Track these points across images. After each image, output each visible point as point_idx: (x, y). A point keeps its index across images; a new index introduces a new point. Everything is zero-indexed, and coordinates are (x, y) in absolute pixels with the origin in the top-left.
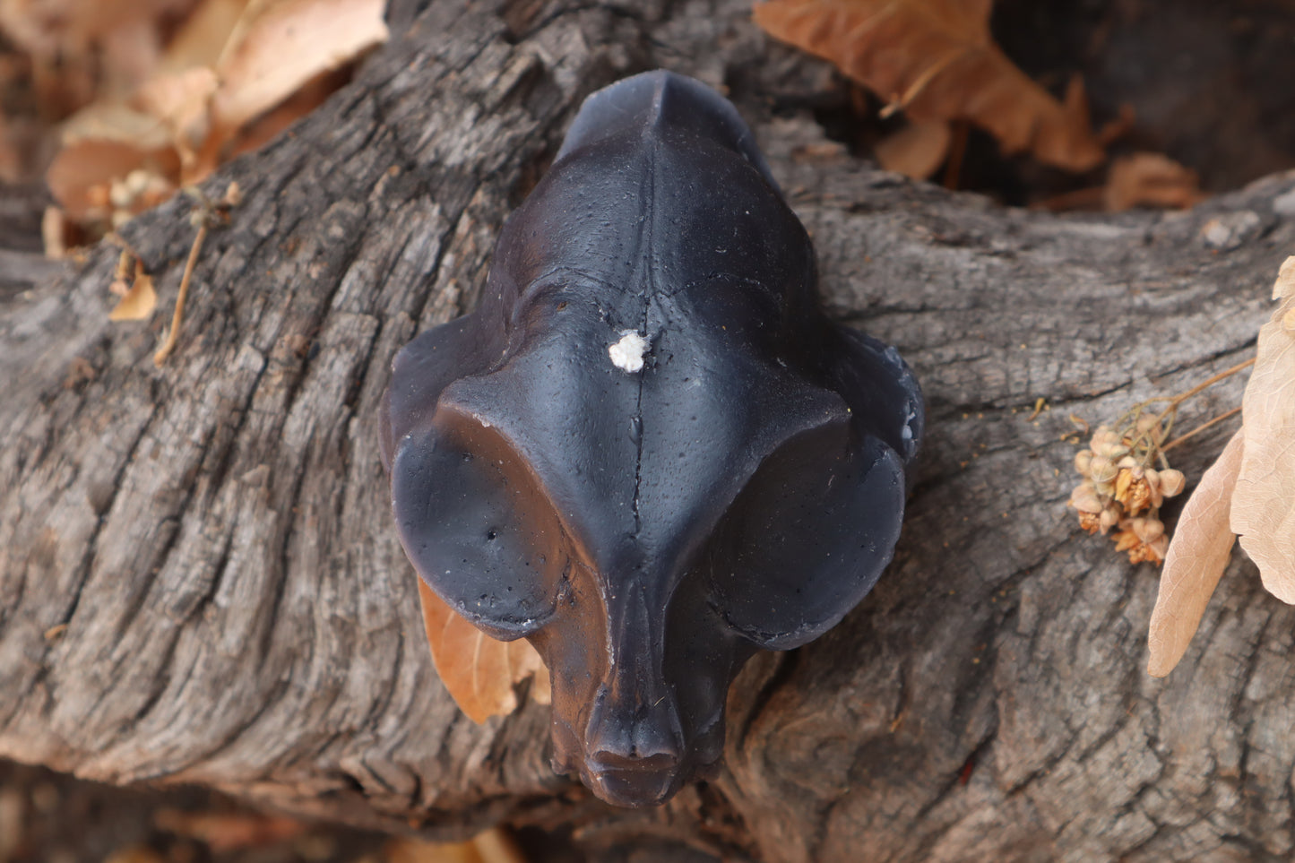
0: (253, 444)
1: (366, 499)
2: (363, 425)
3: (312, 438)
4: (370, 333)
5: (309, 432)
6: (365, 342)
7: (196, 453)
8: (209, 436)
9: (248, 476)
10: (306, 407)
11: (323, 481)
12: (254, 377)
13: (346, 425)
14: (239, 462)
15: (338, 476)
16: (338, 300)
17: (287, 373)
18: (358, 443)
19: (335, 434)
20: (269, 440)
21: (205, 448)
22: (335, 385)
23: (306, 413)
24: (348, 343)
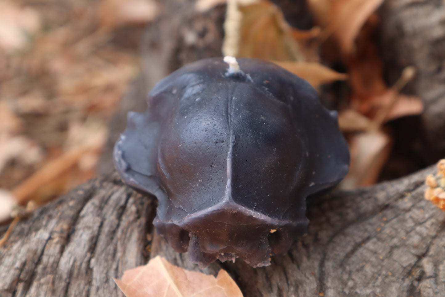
0: (45, 268)
1: (100, 292)
2: (97, 260)
3: (73, 266)
4: (98, 224)
5: (71, 263)
6: (96, 228)
7: (17, 272)
8: (24, 264)
9: (43, 280)
10: (69, 253)
11: (79, 285)
12: (44, 242)
13: (89, 262)
14: (38, 277)
15: (86, 284)
16: (83, 213)
17: (61, 237)
18: (95, 269)
19: (84, 265)
20: (52, 266)
21: (21, 269)
22: (83, 244)
23: (70, 255)
24: (89, 228)
